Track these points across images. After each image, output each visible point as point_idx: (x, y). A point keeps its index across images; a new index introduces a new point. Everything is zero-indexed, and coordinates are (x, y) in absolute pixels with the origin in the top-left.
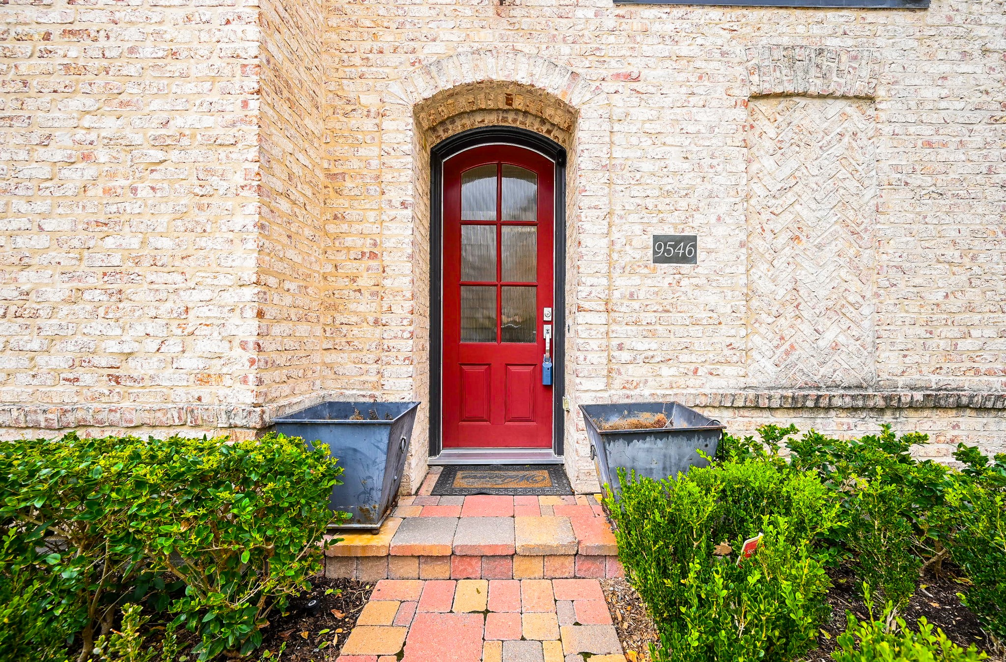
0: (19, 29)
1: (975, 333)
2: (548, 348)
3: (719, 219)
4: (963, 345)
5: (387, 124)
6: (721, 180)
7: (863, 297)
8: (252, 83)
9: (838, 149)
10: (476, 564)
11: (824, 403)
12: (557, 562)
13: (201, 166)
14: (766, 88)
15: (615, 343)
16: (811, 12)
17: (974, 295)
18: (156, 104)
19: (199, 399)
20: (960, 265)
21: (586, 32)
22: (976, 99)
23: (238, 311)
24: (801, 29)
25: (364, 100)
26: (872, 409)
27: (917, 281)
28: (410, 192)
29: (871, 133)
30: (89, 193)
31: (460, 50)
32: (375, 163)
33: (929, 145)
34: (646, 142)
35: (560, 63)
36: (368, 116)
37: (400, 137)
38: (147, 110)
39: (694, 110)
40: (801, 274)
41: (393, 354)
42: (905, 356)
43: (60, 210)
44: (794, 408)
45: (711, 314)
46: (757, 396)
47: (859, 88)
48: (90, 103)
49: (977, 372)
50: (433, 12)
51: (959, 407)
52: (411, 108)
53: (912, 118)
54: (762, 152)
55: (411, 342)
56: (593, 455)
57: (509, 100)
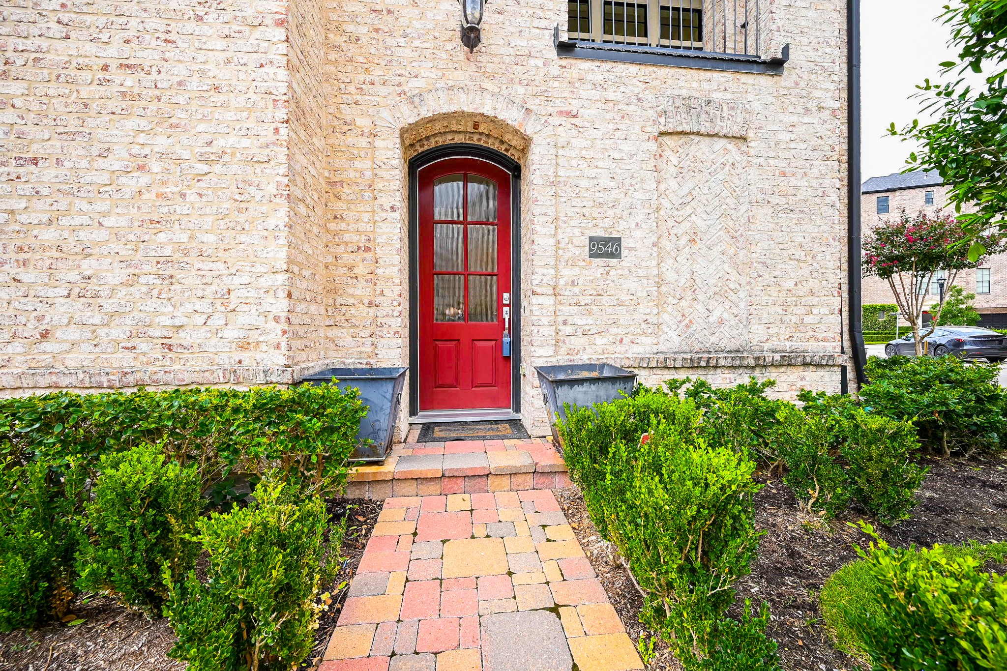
0: (80, 60)
1: (815, 311)
2: (507, 326)
3: (637, 224)
4: (808, 319)
5: (378, 143)
6: (638, 195)
7: (740, 285)
8: (282, 114)
9: (721, 176)
10: (461, 483)
11: (713, 363)
12: (520, 479)
13: (240, 178)
14: (671, 127)
15: (560, 319)
16: (702, 72)
17: (813, 283)
18: (201, 128)
19: (240, 362)
20: (805, 262)
21: (537, 78)
22: (814, 142)
23: (272, 292)
24: (695, 85)
25: (359, 122)
26: (746, 367)
27: (777, 273)
28: (398, 199)
29: (744, 164)
30: (144, 197)
31: (437, 85)
32: (368, 174)
33: (784, 174)
34: (583, 165)
35: (517, 101)
36: (362, 135)
37: (390, 154)
38: (193, 133)
39: (619, 142)
40: (697, 268)
41: (385, 329)
42: (768, 328)
43: (119, 210)
44: (692, 368)
45: (632, 297)
46: (666, 359)
47: (736, 130)
48: (144, 124)
49: (817, 340)
50: (416, 54)
51: (805, 364)
52: (398, 131)
53: (772, 154)
54: (668, 176)
55: (400, 319)
56: (546, 402)
57: (476, 126)
